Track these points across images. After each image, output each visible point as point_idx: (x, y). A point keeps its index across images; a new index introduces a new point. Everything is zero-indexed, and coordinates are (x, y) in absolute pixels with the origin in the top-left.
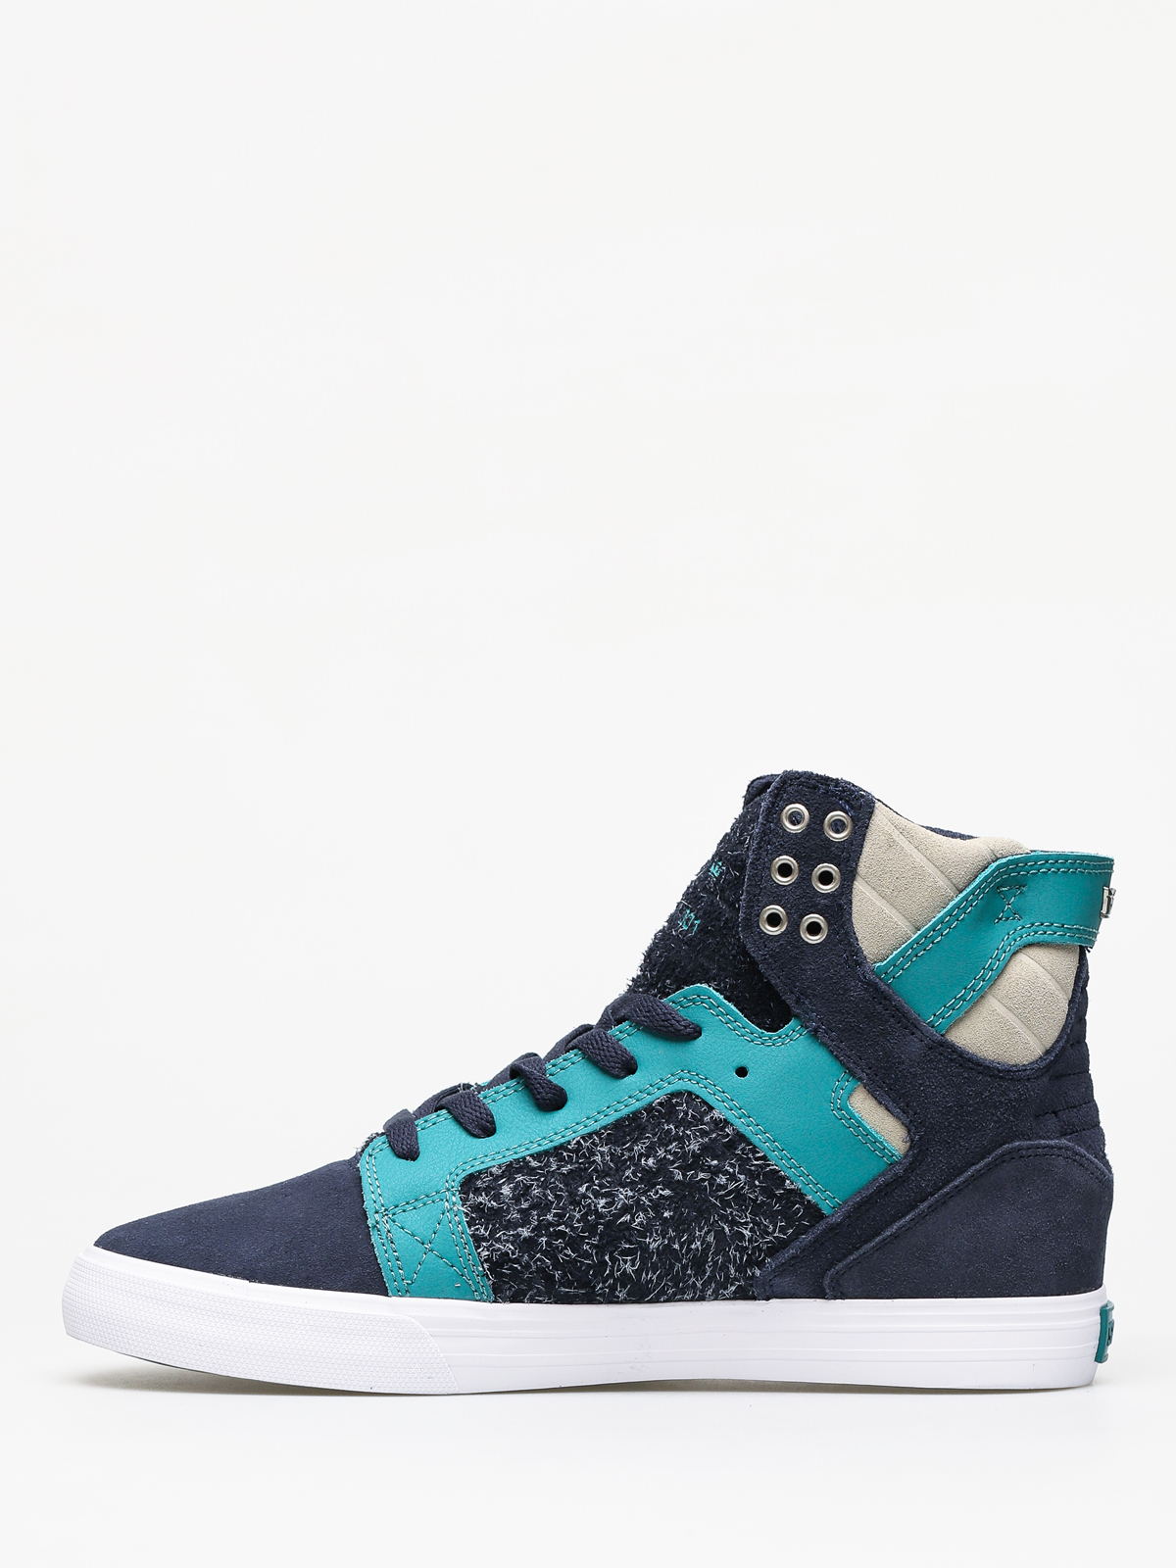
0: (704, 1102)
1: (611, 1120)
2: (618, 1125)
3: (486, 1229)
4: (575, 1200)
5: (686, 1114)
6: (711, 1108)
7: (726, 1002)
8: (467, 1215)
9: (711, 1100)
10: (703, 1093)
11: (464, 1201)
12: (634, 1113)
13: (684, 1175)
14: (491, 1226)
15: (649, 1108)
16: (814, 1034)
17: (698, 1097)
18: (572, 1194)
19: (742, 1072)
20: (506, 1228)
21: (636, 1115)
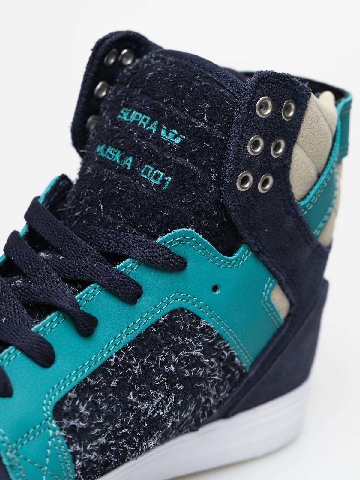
0: (194, 315)
1: (131, 337)
2: (137, 341)
3: (80, 446)
4: (128, 407)
5: (185, 326)
6: (200, 319)
7: (203, 239)
8: (65, 437)
9: (199, 313)
10: (194, 309)
11: (60, 425)
12: (146, 330)
13: (190, 372)
14: (83, 442)
15: (157, 324)
16: (257, 254)
17: (189, 311)
18: (125, 402)
19: (215, 288)
20: (91, 441)
21: (148, 331)
